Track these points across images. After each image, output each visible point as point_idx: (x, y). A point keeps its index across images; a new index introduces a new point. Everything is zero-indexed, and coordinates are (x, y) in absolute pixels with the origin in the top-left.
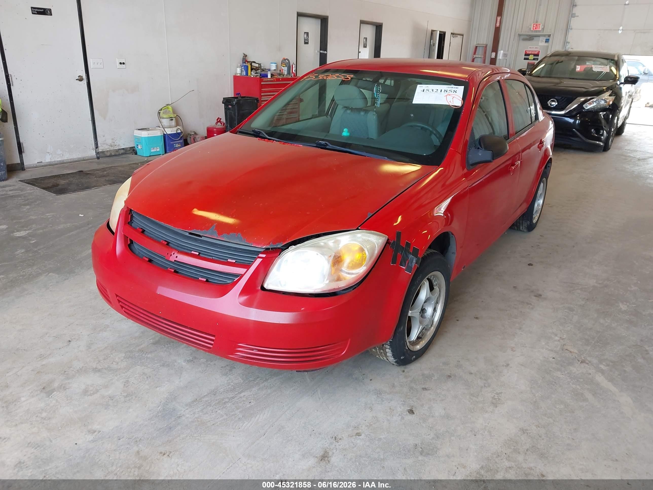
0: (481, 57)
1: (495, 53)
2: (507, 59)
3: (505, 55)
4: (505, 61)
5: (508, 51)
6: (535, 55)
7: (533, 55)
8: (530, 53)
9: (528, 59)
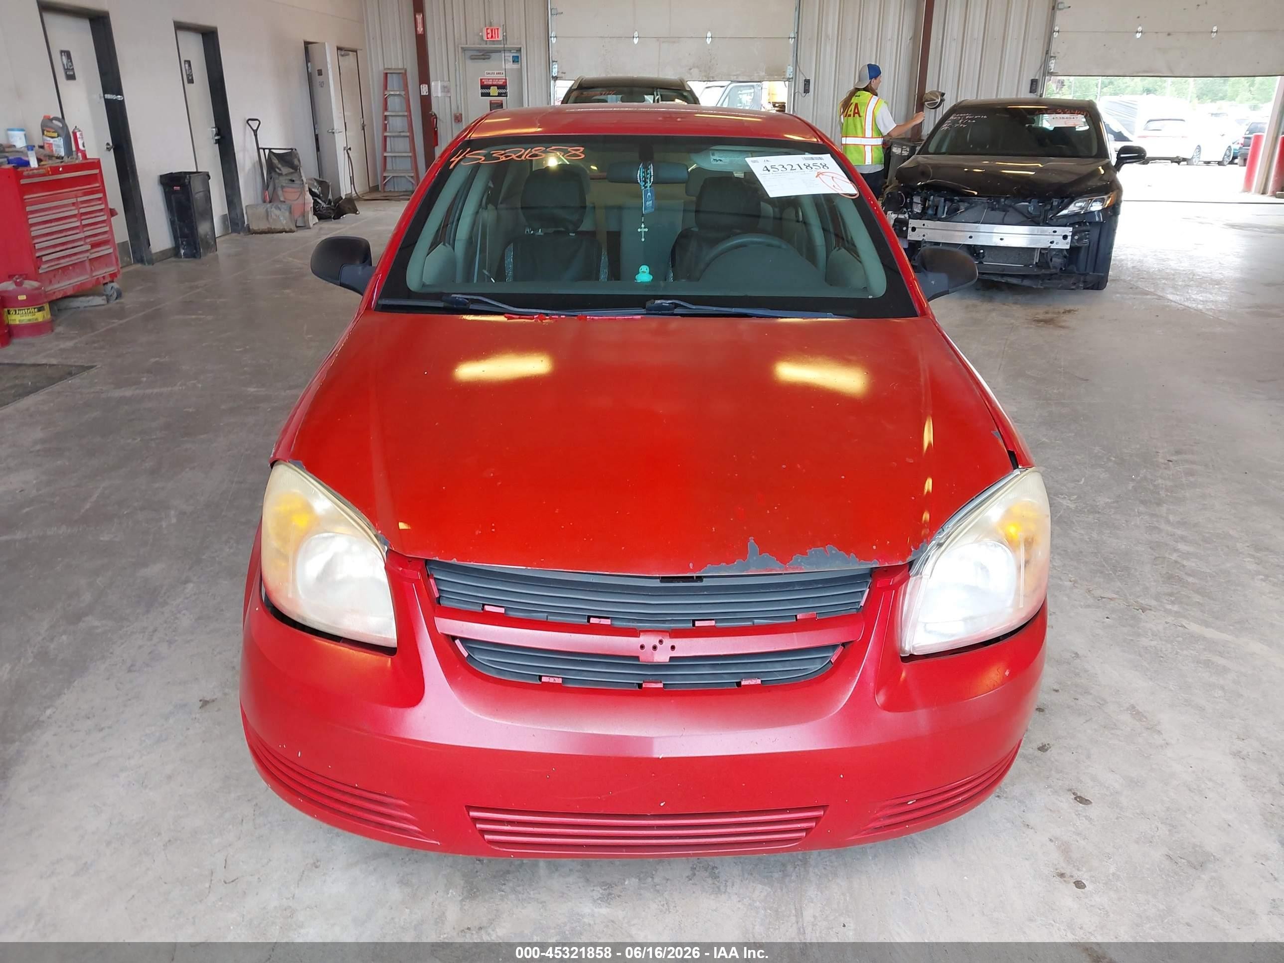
0: (399, 95)
1: (427, 86)
2: (450, 97)
3: (446, 89)
4: (447, 100)
5: (449, 81)
6: (500, 87)
7: (496, 87)
8: (491, 83)
9: (488, 95)
